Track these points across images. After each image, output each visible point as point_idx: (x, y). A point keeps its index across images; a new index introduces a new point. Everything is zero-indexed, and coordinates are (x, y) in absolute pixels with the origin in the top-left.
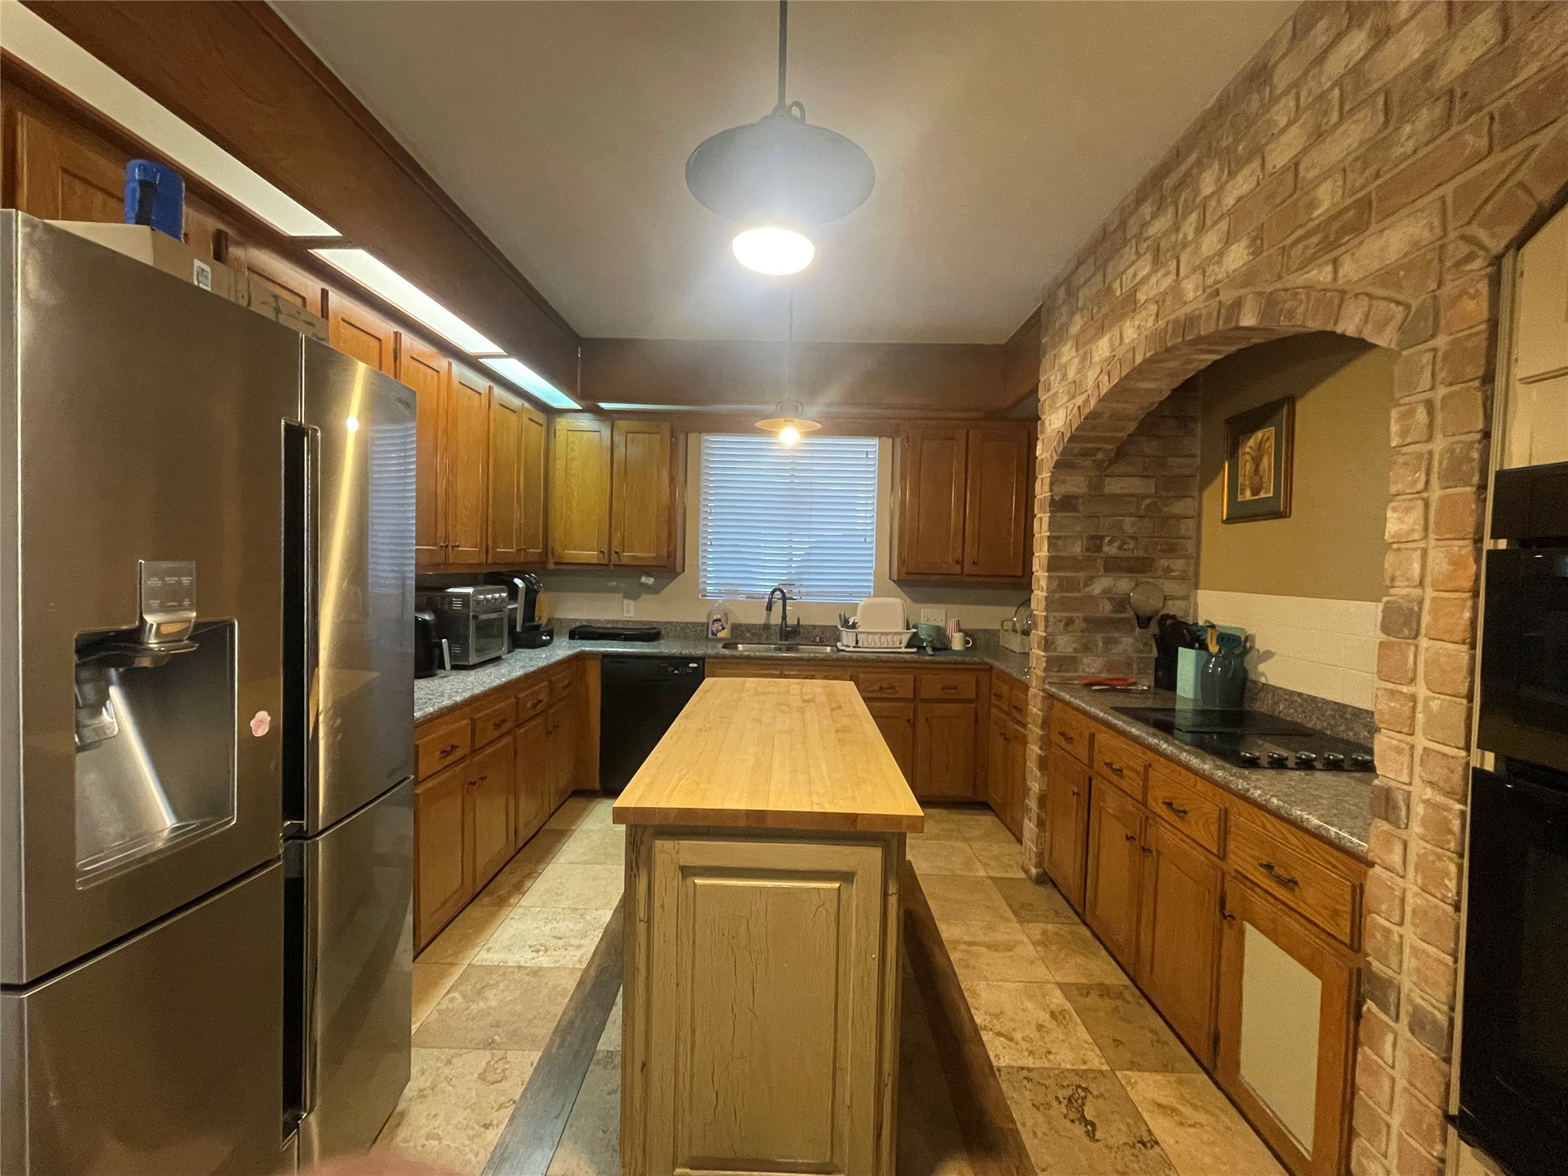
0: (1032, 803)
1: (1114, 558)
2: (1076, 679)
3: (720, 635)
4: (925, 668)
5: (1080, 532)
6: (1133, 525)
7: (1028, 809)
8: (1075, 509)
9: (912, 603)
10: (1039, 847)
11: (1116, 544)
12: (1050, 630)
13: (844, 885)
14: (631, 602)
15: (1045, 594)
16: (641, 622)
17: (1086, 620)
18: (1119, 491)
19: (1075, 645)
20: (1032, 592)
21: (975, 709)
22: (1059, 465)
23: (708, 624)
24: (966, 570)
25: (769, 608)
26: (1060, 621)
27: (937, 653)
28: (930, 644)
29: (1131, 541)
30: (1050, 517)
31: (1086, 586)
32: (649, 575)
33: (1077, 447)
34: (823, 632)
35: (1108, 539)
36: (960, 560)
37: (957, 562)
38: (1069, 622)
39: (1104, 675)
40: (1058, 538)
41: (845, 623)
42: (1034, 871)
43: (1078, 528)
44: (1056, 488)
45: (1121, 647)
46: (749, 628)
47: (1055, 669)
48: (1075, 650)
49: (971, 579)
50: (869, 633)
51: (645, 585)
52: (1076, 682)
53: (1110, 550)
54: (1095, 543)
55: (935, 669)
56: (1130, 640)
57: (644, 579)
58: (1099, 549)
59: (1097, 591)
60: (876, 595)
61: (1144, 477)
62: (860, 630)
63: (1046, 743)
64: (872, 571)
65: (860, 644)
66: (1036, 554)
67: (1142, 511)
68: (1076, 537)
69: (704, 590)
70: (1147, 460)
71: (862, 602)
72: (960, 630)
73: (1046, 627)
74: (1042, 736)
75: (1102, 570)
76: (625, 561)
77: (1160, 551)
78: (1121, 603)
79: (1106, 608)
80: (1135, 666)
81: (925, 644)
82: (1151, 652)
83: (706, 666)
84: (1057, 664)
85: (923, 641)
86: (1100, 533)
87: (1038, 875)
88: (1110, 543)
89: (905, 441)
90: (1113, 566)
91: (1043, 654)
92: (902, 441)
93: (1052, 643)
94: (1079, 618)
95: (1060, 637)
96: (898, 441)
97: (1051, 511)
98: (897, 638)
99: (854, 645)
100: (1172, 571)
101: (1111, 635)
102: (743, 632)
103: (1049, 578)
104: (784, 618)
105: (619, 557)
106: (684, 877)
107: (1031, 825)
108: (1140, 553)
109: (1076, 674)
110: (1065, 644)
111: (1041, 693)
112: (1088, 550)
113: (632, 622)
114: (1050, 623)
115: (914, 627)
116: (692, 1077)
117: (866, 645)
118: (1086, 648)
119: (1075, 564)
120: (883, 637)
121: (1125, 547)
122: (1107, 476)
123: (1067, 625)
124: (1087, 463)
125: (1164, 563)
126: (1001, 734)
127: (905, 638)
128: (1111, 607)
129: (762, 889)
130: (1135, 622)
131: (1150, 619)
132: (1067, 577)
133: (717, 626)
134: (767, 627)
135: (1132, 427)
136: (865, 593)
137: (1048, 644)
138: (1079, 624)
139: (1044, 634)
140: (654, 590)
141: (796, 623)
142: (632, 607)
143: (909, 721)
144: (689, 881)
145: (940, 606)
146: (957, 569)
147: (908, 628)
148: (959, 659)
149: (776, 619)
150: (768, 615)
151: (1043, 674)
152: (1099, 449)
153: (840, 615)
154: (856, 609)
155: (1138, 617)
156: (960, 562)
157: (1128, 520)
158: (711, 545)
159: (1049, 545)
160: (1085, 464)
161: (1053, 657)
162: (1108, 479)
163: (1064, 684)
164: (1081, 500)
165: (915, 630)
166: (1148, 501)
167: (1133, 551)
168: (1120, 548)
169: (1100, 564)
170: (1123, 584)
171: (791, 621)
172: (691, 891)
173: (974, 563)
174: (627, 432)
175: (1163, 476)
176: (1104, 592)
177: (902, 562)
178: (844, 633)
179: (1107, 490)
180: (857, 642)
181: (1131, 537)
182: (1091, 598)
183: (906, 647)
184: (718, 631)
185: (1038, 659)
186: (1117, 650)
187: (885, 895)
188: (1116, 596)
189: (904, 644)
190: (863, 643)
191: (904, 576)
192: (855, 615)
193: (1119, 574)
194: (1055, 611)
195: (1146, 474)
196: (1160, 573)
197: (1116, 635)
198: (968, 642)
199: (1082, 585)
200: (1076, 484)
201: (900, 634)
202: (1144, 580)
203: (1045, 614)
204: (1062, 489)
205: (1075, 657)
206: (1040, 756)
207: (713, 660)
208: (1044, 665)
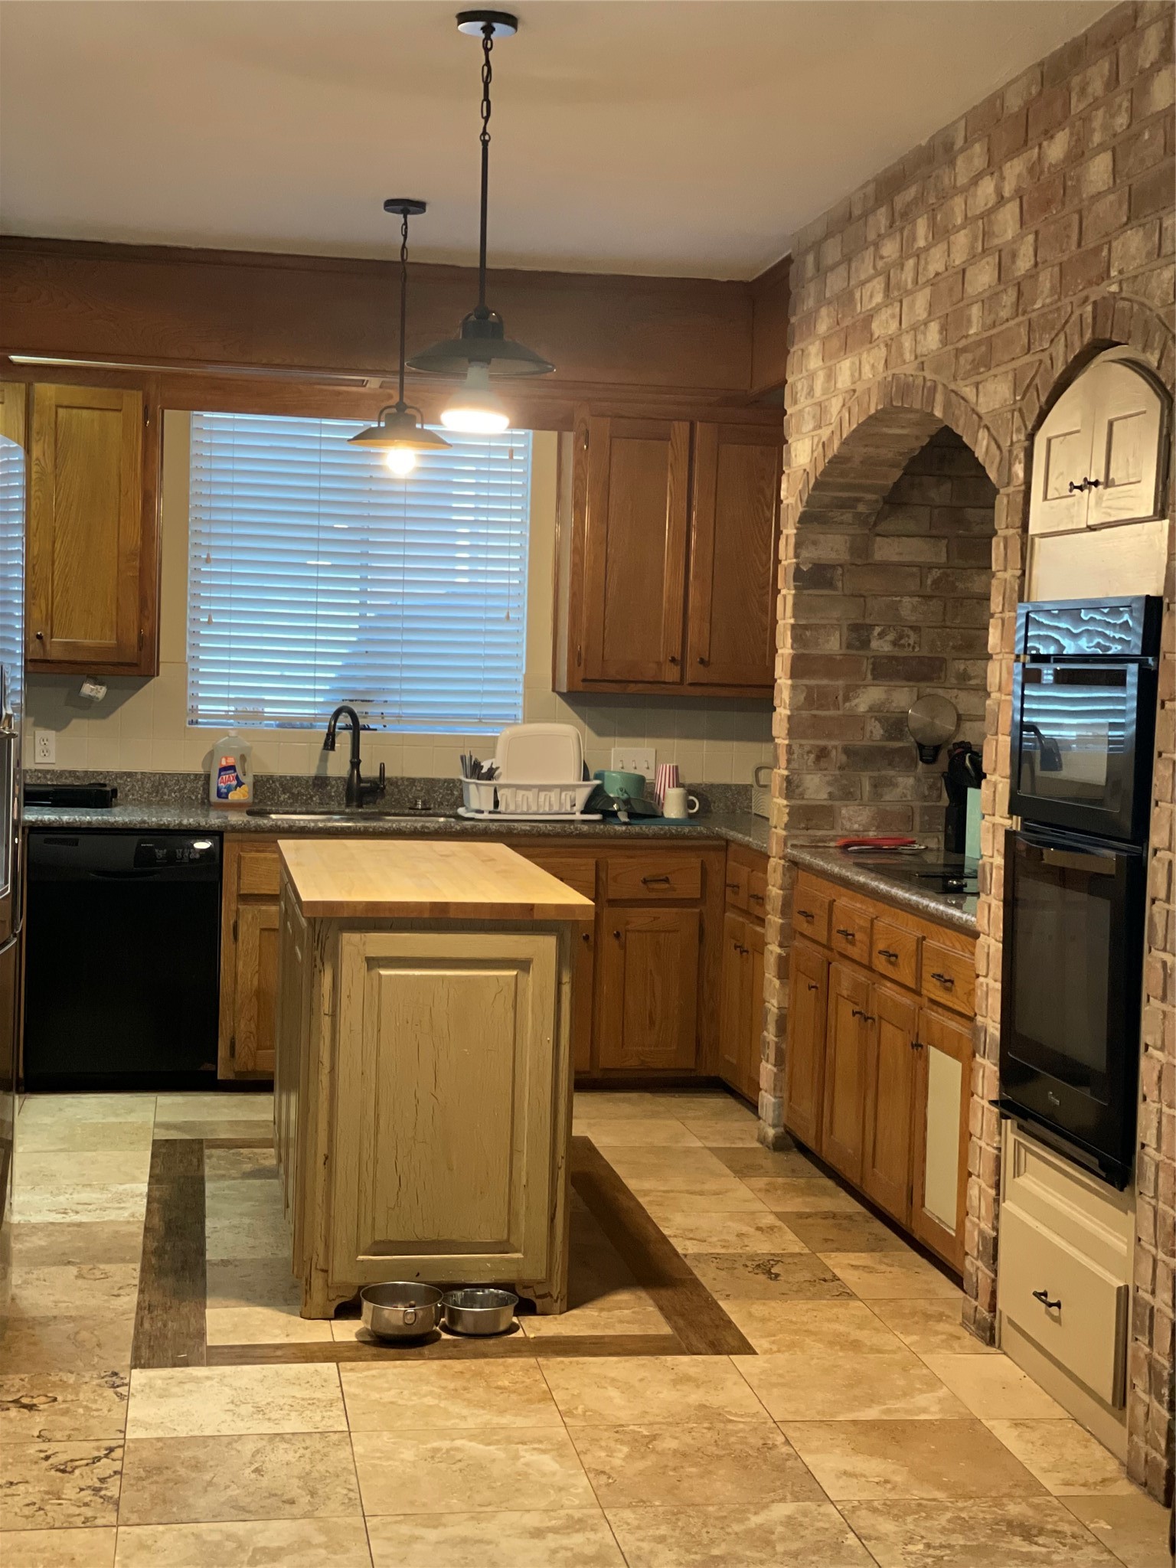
0: (770, 1035)
1: (888, 657)
2: (831, 840)
3: (234, 796)
4: (614, 847)
5: (838, 619)
6: (914, 609)
7: (766, 1044)
8: (830, 585)
9: (593, 735)
10: (778, 1094)
11: (890, 637)
12: (795, 765)
13: (521, 974)
14: (51, 734)
15: (788, 712)
16: (72, 773)
17: (847, 751)
18: (895, 558)
19: (830, 789)
20: (774, 709)
21: (701, 914)
22: (805, 519)
23: (208, 777)
24: (689, 677)
25: (330, 744)
26: (809, 752)
27: (633, 822)
28: (623, 808)
29: (911, 633)
30: (795, 596)
31: (847, 699)
32: (97, 682)
33: (829, 495)
34: (428, 792)
35: (878, 630)
36: (678, 657)
37: (673, 660)
38: (822, 754)
39: (872, 834)
40: (806, 627)
41: (475, 770)
42: (771, 1132)
43: (836, 614)
44: (805, 554)
45: (899, 790)
46: (289, 785)
47: (803, 825)
48: (831, 796)
49: (698, 691)
50: (519, 787)
51: (90, 700)
52: (832, 844)
53: (881, 646)
54: (859, 634)
55: (634, 848)
56: (911, 781)
57: (88, 689)
58: (865, 644)
59: (862, 708)
60: (529, 718)
61: (930, 537)
62: (502, 781)
63: (788, 935)
64: (521, 678)
65: (502, 808)
66: (780, 651)
67: (929, 590)
68: (832, 626)
69: (194, 710)
70: (936, 511)
71: (504, 734)
72: (679, 785)
73: (789, 761)
74: (782, 924)
75: (869, 676)
76: (55, 654)
77: (954, 647)
78: (896, 725)
79: (876, 730)
80: (917, 819)
81: (615, 807)
82: (940, 797)
83: (226, 845)
84: (804, 816)
85: (612, 801)
86: (868, 621)
87: (777, 1137)
88: (881, 635)
89: (583, 439)
90: (885, 670)
91: (785, 802)
92: (577, 440)
93: (798, 787)
94: (836, 747)
95: (809, 777)
96: (569, 437)
97: (796, 588)
98: (566, 797)
99: (492, 808)
100: (970, 678)
101: (883, 773)
102: (274, 792)
103: (793, 687)
104: (355, 763)
105: (43, 645)
106: (369, 969)
107: (770, 1066)
108: (925, 652)
109: (832, 833)
110: (816, 787)
111: (782, 862)
112: (849, 646)
113: (53, 772)
114: (795, 756)
115: (597, 777)
116: (376, 1161)
117: (512, 808)
118: (847, 795)
119: (829, 666)
120: (542, 795)
121: (902, 642)
122: (879, 535)
123: (818, 758)
124: (848, 517)
125: (961, 666)
126: (736, 947)
127: (582, 795)
128: (882, 732)
129: (443, 977)
130: (915, 753)
131: (937, 749)
132: (818, 686)
133: (229, 779)
134: (321, 782)
135: (897, 474)
136: (506, 717)
137: (791, 787)
138: (838, 757)
139: (786, 773)
140: (101, 710)
141: (377, 774)
142: (52, 747)
143: (586, 938)
144: (373, 973)
145: (646, 741)
146: (671, 673)
147: (586, 778)
148: (674, 829)
149: (338, 766)
150: (324, 760)
151: (784, 833)
152: (858, 500)
153: (463, 758)
154: (495, 747)
155: (921, 747)
156: (678, 661)
157: (906, 599)
158: (210, 622)
159: (795, 639)
160: (844, 517)
161: (800, 807)
162: (878, 539)
163: (815, 846)
164: (840, 571)
165: (598, 782)
166: (936, 573)
167: (914, 648)
168: (895, 643)
169: (866, 666)
170: (902, 698)
171: (368, 770)
172: (376, 983)
173: (702, 661)
174: (58, 406)
175: (958, 537)
176: (871, 709)
177: (577, 658)
178: (472, 788)
179: (878, 556)
180: (496, 804)
181: (911, 627)
182: (855, 720)
183: (582, 812)
184: (229, 789)
185: (779, 810)
186: (890, 795)
187: (559, 983)
188: (888, 715)
189: (580, 805)
190: (507, 805)
191: (580, 687)
192: (494, 757)
193: (892, 683)
194: (802, 738)
195: (934, 532)
196: (954, 681)
197: (892, 773)
198: (691, 805)
199: (840, 698)
200: (833, 547)
201: (573, 788)
202: (928, 690)
203: (787, 742)
204: (809, 553)
205: (831, 806)
206: (780, 955)
207: (239, 836)
208: (786, 819)
